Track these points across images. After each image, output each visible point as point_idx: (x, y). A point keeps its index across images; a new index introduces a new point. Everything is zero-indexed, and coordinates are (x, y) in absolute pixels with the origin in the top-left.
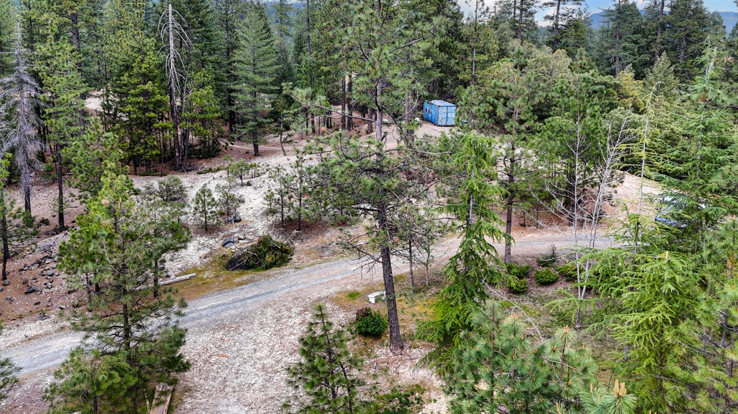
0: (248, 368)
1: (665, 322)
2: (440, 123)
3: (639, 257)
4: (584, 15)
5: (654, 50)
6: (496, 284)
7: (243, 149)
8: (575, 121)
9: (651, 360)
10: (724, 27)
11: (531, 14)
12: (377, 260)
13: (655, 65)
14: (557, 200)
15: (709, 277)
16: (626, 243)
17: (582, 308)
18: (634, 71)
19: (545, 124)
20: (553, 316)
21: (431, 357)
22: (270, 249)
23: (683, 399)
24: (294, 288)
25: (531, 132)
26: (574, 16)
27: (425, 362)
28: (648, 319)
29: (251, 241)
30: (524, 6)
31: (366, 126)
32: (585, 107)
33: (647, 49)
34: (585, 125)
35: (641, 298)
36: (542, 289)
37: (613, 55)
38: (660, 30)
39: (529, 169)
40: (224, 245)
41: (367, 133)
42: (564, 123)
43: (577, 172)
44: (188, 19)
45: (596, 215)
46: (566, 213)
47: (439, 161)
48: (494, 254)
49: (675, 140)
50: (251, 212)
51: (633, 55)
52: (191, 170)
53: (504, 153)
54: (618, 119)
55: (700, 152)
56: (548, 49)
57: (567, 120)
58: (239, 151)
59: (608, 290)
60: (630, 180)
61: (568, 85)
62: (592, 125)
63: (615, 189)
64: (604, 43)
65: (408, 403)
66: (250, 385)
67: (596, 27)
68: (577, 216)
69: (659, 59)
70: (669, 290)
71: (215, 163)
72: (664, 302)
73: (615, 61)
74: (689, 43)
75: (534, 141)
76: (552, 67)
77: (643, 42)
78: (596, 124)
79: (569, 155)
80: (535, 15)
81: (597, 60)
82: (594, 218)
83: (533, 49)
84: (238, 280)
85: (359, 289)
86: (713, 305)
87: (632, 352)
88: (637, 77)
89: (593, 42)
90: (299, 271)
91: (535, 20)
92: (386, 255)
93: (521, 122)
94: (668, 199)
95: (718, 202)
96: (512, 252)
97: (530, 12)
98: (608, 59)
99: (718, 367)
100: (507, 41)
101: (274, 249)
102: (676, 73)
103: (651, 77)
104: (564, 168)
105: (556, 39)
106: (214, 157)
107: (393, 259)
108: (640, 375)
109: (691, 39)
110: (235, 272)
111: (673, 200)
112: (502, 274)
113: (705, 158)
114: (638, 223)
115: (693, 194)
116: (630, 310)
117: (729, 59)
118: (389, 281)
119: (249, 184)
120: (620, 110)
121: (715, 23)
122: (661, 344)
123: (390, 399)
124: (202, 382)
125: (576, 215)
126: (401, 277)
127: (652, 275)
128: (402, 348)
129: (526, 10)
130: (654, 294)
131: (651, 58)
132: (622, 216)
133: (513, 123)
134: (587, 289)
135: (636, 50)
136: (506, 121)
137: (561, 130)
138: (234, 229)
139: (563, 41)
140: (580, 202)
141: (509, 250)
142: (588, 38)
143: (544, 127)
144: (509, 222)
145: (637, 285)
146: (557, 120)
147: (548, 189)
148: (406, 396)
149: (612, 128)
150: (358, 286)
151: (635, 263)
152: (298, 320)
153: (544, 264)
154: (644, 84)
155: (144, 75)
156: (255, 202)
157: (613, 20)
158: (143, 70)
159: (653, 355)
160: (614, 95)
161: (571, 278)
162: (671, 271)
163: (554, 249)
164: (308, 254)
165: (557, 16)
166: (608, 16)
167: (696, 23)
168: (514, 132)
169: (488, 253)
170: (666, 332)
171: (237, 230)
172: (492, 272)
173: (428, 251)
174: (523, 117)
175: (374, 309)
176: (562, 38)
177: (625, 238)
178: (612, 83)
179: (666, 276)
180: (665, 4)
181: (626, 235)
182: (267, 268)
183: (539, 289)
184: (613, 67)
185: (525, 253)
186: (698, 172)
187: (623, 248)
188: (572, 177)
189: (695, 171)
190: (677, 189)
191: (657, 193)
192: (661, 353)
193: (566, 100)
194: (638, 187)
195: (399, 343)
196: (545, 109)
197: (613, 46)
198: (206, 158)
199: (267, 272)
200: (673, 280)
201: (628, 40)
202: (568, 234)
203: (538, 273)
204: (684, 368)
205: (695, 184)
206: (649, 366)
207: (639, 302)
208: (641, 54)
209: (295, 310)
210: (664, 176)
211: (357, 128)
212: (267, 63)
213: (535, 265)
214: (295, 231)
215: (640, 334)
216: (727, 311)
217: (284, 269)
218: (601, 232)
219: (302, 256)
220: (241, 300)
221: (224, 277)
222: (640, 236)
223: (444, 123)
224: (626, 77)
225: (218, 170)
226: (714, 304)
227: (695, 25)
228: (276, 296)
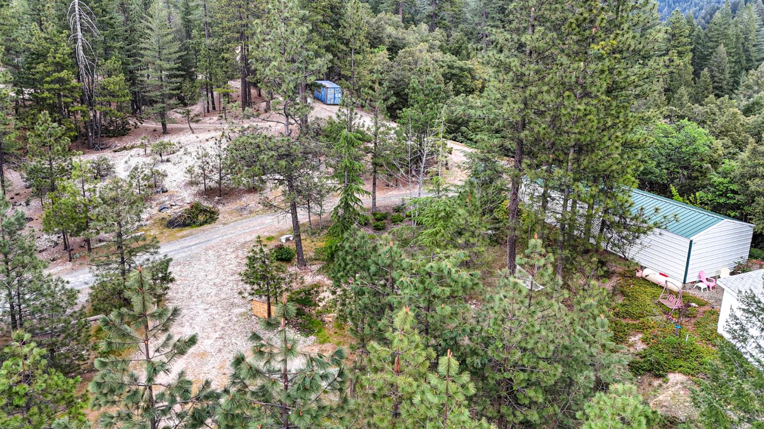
0: (204, 285)
2: (328, 102)
7: (149, 127)
12: (288, 212)
21: (323, 268)
22: (201, 211)
24: (225, 237)
27: (319, 272)
29: (181, 207)
31: (264, 105)
36: (394, 226)
37: (481, 32)
40: (160, 211)
41: (266, 112)
44: (92, 8)
47: (325, 149)
50: (175, 184)
52: (105, 148)
58: (146, 129)
65: (310, 294)
66: (208, 294)
70: (442, 215)
71: (127, 141)
72: (442, 222)
73: (482, 37)
76: (416, 58)
84: (180, 234)
85: (273, 235)
90: (226, 226)
92: (294, 207)
96: (377, 204)
98: (478, 34)
101: (205, 211)
105: (434, 13)
106: (124, 135)
107: (298, 210)
110: (175, 229)
118: (296, 225)
119: (168, 161)
123: (299, 293)
124: (174, 295)
126: (303, 225)
128: (305, 266)
138: (164, 198)
139: (441, 15)
141: (375, 203)
144: (374, 184)
148: (309, 291)
150: (272, 232)
152: (233, 256)
153: (396, 210)
155: (57, 64)
156: (177, 176)
158: (57, 59)
162: (445, 206)
164: (231, 214)
171: (167, 198)
173: (321, 206)
175: (286, 245)
176: (440, 12)
179: (442, 208)
182: (201, 225)
183: (392, 226)
184: (481, 42)
185: (386, 205)
195: (303, 263)
198: (117, 137)
199: (201, 228)
200: (445, 210)
203: (393, 216)
209: (229, 250)
211: (255, 106)
212: (172, 50)
213: (392, 211)
214: (217, 198)
217: (213, 225)
219: (226, 216)
220: (188, 247)
221: (168, 233)
223: (332, 103)
225: (132, 147)
228: (213, 243)
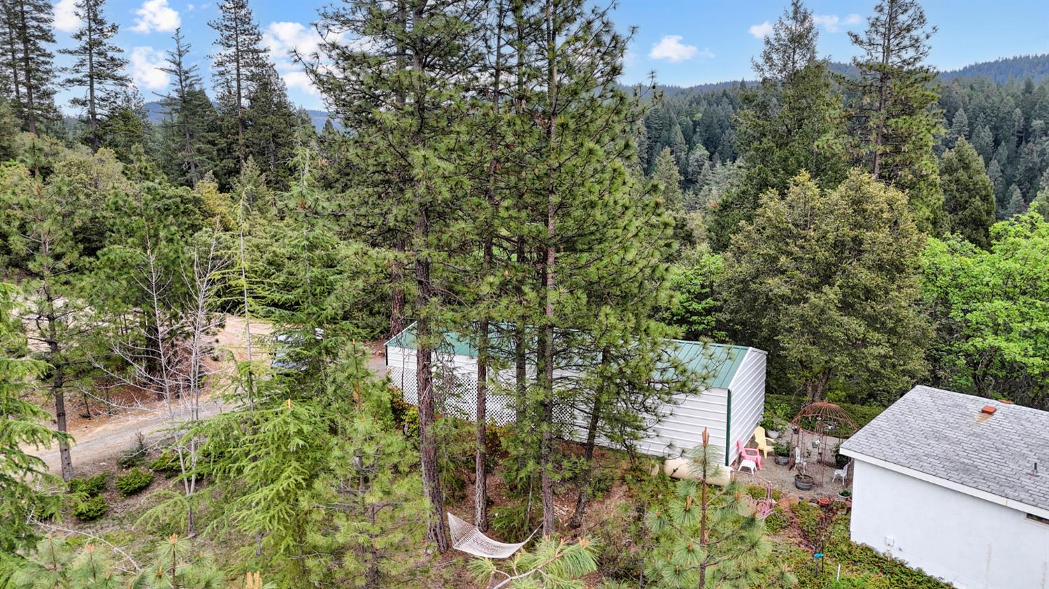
1: (298, 488)
3: (256, 415)
4: (134, 102)
5: (237, 153)
6: (52, 515)
8: (145, 249)
9: (289, 541)
10: (314, 127)
11: (48, 94)
13: (242, 172)
14: (136, 365)
15: (339, 418)
16: (240, 403)
17: (194, 508)
18: (216, 180)
19: (98, 259)
20: (152, 533)
23: (329, 574)
25: (77, 271)
26: (119, 102)
28: (278, 491)
30: (33, 82)
32: (156, 230)
33: (229, 153)
34: (160, 254)
35: (267, 467)
36: (131, 501)
37: (186, 160)
38: (240, 127)
39: (82, 328)
42: (129, 254)
43: (159, 323)
45: (195, 375)
46: (151, 380)
48: (41, 469)
49: (279, 265)
51: (212, 159)
53: (35, 308)
54: (205, 244)
55: (309, 274)
56: (85, 149)
57: (132, 250)
59: (224, 471)
60: (233, 322)
61: (126, 198)
62: (171, 254)
63: (216, 337)
64: (170, 142)
67: (155, 120)
68: (169, 383)
69: (245, 164)
70: (298, 445)
72: (295, 464)
73: (190, 168)
74: (278, 145)
75: (83, 283)
76: (95, 175)
77: (223, 143)
78: (176, 251)
79: (142, 299)
80: (55, 97)
81: (164, 167)
82: (192, 380)
83: (60, 148)
86: (346, 448)
87: (265, 539)
88: (223, 188)
89: (153, 142)
91: (56, 104)
93: (58, 257)
94: (282, 338)
95: (335, 331)
96: (73, 461)
97: (44, 92)
98: (180, 165)
99: (360, 518)
100: (10, 134)
102: (267, 183)
103: (239, 188)
104: (138, 320)
105: (96, 135)
108: (279, 565)
109: (278, 140)
111: (288, 338)
112: (61, 496)
113: (317, 281)
114: (251, 373)
115: (309, 326)
116: (256, 487)
117: (323, 161)
120: (206, 232)
121: (303, 122)
122: (298, 515)
125: (167, 381)
127: (276, 434)
129: (36, 88)
130: (281, 456)
131: (235, 165)
132: (230, 368)
133: (41, 261)
134: (197, 481)
135: (215, 153)
136: (30, 257)
137: (125, 264)
139: (109, 137)
140: (169, 362)
141: (68, 458)
142: (147, 136)
143: (98, 263)
144: (61, 414)
145: (260, 452)
146: (117, 251)
147: (117, 352)
149: (200, 257)
151: (255, 424)
153: (129, 463)
154: (232, 197)
157: (176, 111)
159: (291, 532)
160: (195, 213)
161: (171, 472)
162: (297, 422)
163: (140, 440)
165: (91, 101)
166: (169, 104)
167: (282, 120)
168: (47, 273)
169: (30, 470)
170: (301, 499)
172: (42, 499)
174: (59, 250)
176: (105, 134)
177: (237, 396)
178: (190, 196)
179: (292, 429)
180: (243, 95)
181: (238, 392)
183: (126, 503)
184: (188, 176)
185: (96, 457)
186: (310, 298)
187: (236, 410)
188: (153, 330)
189: (307, 298)
190: (289, 323)
191: (267, 333)
192: (299, 527)
193: (126, 220)
194: (244, 326)
196: (95, 238)
197: (182, 148)
200: (300, 432)
201: (202, 139)
202: (159, 412)
203: (121, 479)
204: (325, 535)
205: (309, 314)
206: (288, 547)
207: (265, 473)
208: (222, 160)
210: (273, 309)
215: (272, 512)
216: (361, 450)
218: (205, 398)
222: (255, 390)
224: (206, 188)
226: (347, 446)
227: (281, 123)
